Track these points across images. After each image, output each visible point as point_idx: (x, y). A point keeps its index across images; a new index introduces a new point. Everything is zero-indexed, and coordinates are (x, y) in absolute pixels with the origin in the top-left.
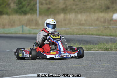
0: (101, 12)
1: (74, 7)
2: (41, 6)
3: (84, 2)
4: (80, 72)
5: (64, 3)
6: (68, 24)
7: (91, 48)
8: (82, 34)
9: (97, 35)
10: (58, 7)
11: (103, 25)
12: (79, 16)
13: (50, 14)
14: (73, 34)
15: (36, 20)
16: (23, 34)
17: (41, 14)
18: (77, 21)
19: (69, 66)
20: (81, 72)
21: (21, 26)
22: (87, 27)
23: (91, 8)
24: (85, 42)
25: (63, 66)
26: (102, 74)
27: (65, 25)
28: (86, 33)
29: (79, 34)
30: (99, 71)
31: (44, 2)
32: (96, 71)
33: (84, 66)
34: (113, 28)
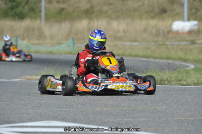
0: (153, 18)
1: (106, 8)
2: (48, 6)
4: (116, 119)
5: (89, 1)
8: (119, 55)
9: (144, 57)
10: (78, 7)
11: (155, 39)
12: (115, 24)
13: (65, 19)
15: (40, 29)
17: (48, 18)
18: (111, 33)
19: (98, 109)
20: (118, 120)
21: (14, 39)
22: (128, 44)
23: (136, 10)
25: (87, 109)
26: (155, 124)
28: (126, 54)
30: (148, 119)
32: (144, 119)
33: (123, 110)
34: (171, 45)
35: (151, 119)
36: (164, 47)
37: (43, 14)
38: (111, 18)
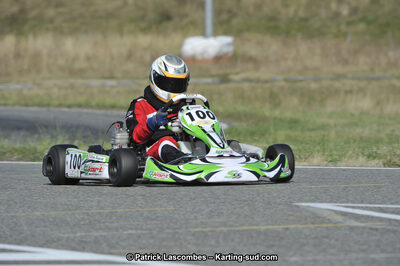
0: (145, 30)
1: (50, 12)
4: (76, 233)
6: (29, 71)
8: (80, 106)
12: (69, 44)
14: (48, 105)
18: (61, 62)
19: (38, 213)
20: (79, 234)
22: (96, 83)
23: (110, 15)
24: (89, 133)
25: (18, 214)
26: (152, 241)
27: (21, 72)
28: (93, 103)
29: (69, 107)
30: (139, 232)
32: (130, 232)
33: (88, 215)
35: (145, 232)
38: (62, 33)
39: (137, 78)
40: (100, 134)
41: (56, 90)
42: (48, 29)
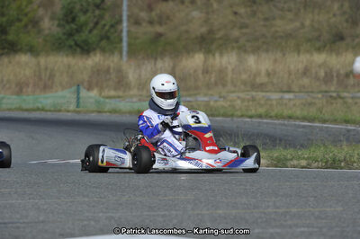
0: (319, 50)
1: (236, 33)
2: (133, 29)
3: (266, 19)
5: (206, 21)
6: (216, 84)
7: (287, 160)
8: (260, 116)
9: (304, 119)
10: (187, 32)
11: (324, 88)
12: (251, 60)
13: (162, 54)
14: (232, 116)
15: (119, 71)
16: (78, 112)
17: (133, 52)
18: (244, 77)
19: (220, 212)
21: (74, 88)
22: (275, 96)
23: (289, 36)
24: (268, 141)
25: (202, 212)
27: (208, 86)
28: (273, 114)
29: (251, 117)
30: (311, 229)
31: (143, 15)
32: (303, 229)
33: (265, 213)
34: (352, 98)
35: (315, 230)
36: (340, 101)
37: (125, 44)
38: (245, 51)
39: (312, 92)
40: (278, 142)
41: (239, 102)
42: (233, 48)
